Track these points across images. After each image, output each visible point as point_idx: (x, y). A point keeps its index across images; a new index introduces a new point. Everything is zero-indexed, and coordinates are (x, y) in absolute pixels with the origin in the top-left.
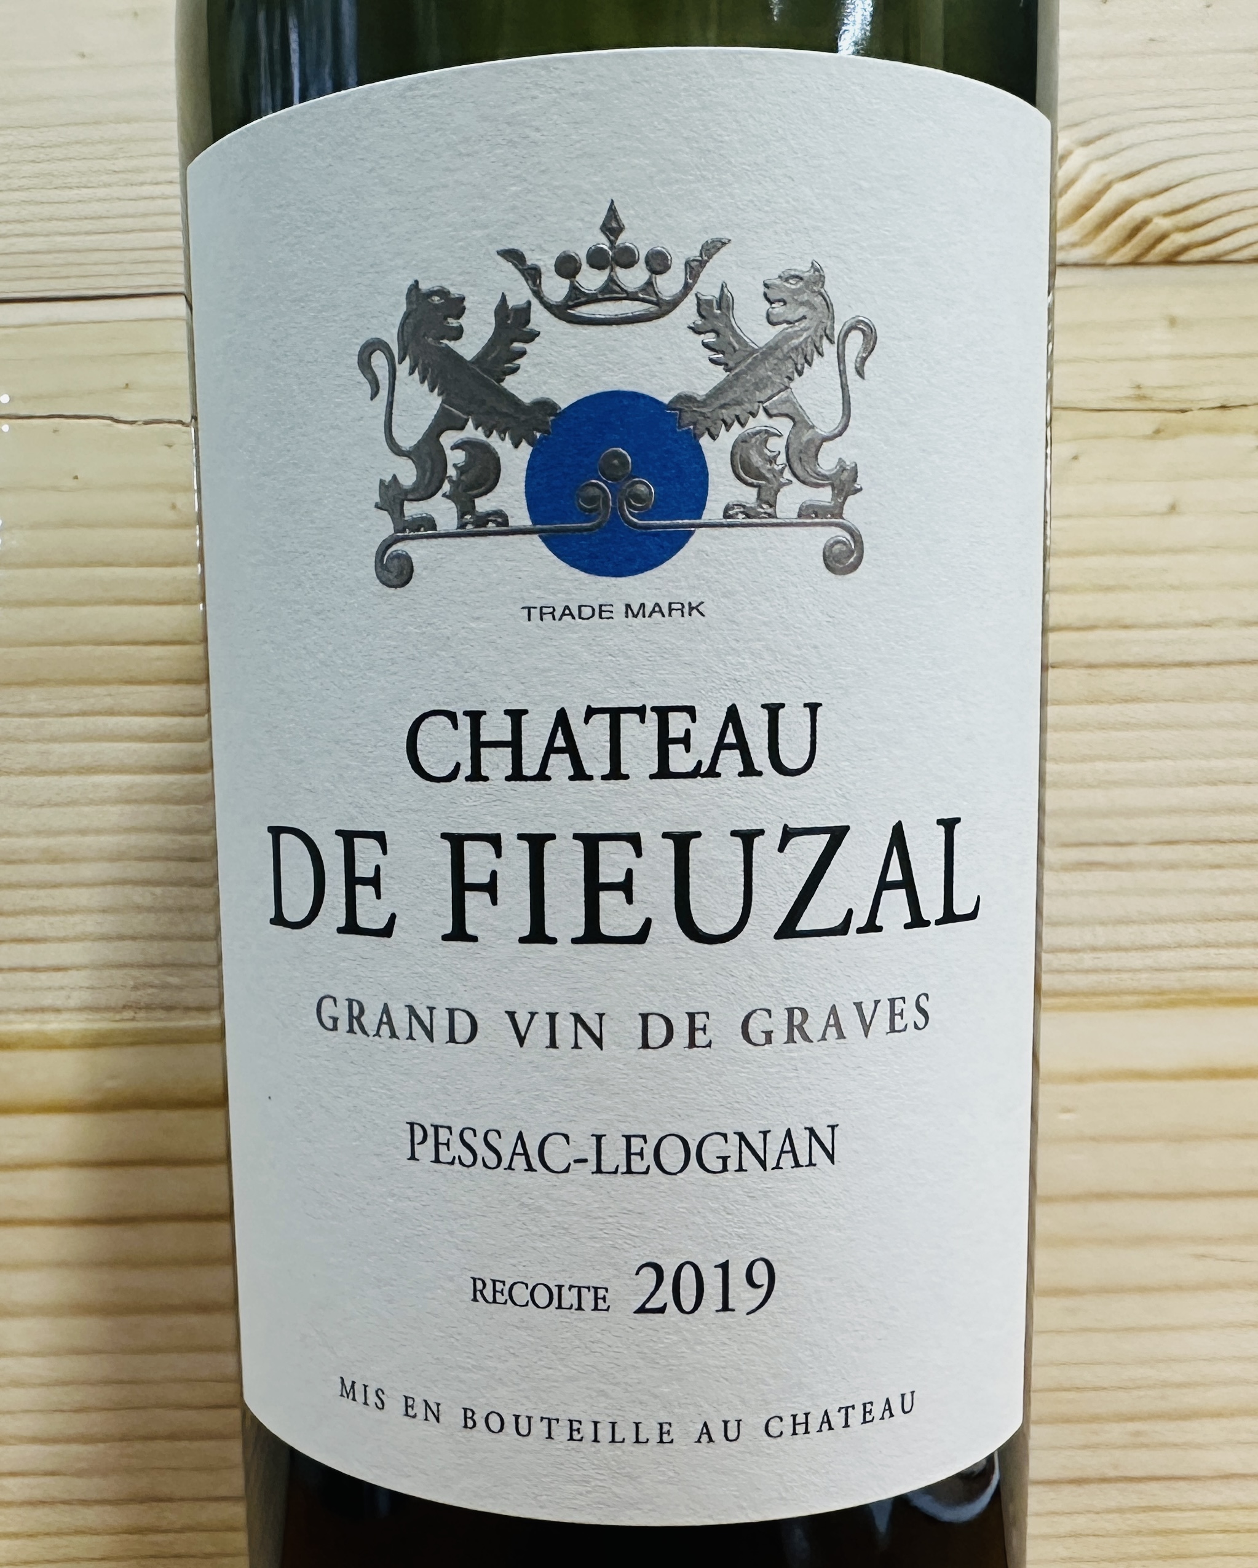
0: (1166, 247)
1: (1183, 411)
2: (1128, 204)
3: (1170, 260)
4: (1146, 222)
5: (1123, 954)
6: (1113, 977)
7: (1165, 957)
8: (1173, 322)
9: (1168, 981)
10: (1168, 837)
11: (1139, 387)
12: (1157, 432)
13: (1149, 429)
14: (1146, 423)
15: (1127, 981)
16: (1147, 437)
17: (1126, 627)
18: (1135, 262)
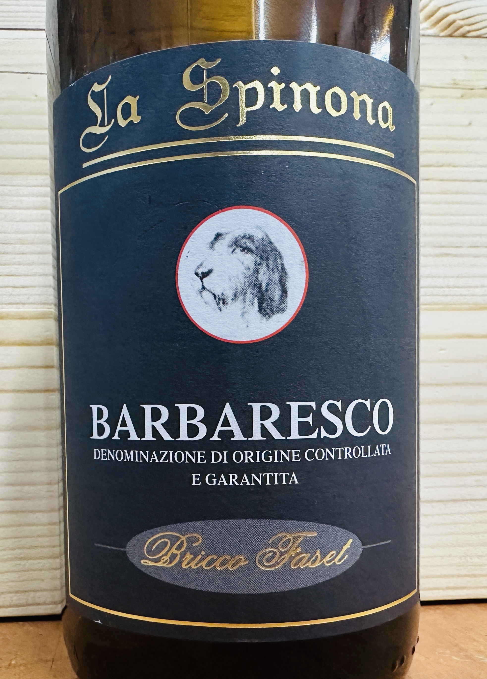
0: (461, 31)
1: (472, 89)
2: (447, 15)
3: (464, 36)
4: (454, 22)
5: (460, 289)
6: (457, 298)
8: (466, 58)
9: (479, 300)
10: (475, 245)
11: (454, 80)
12: (462, 96)
13: (459, 95)
14: (458, 93)
15: (463, 299)
16: (458, 98)
17: (454, 166)
18: (450, 36)
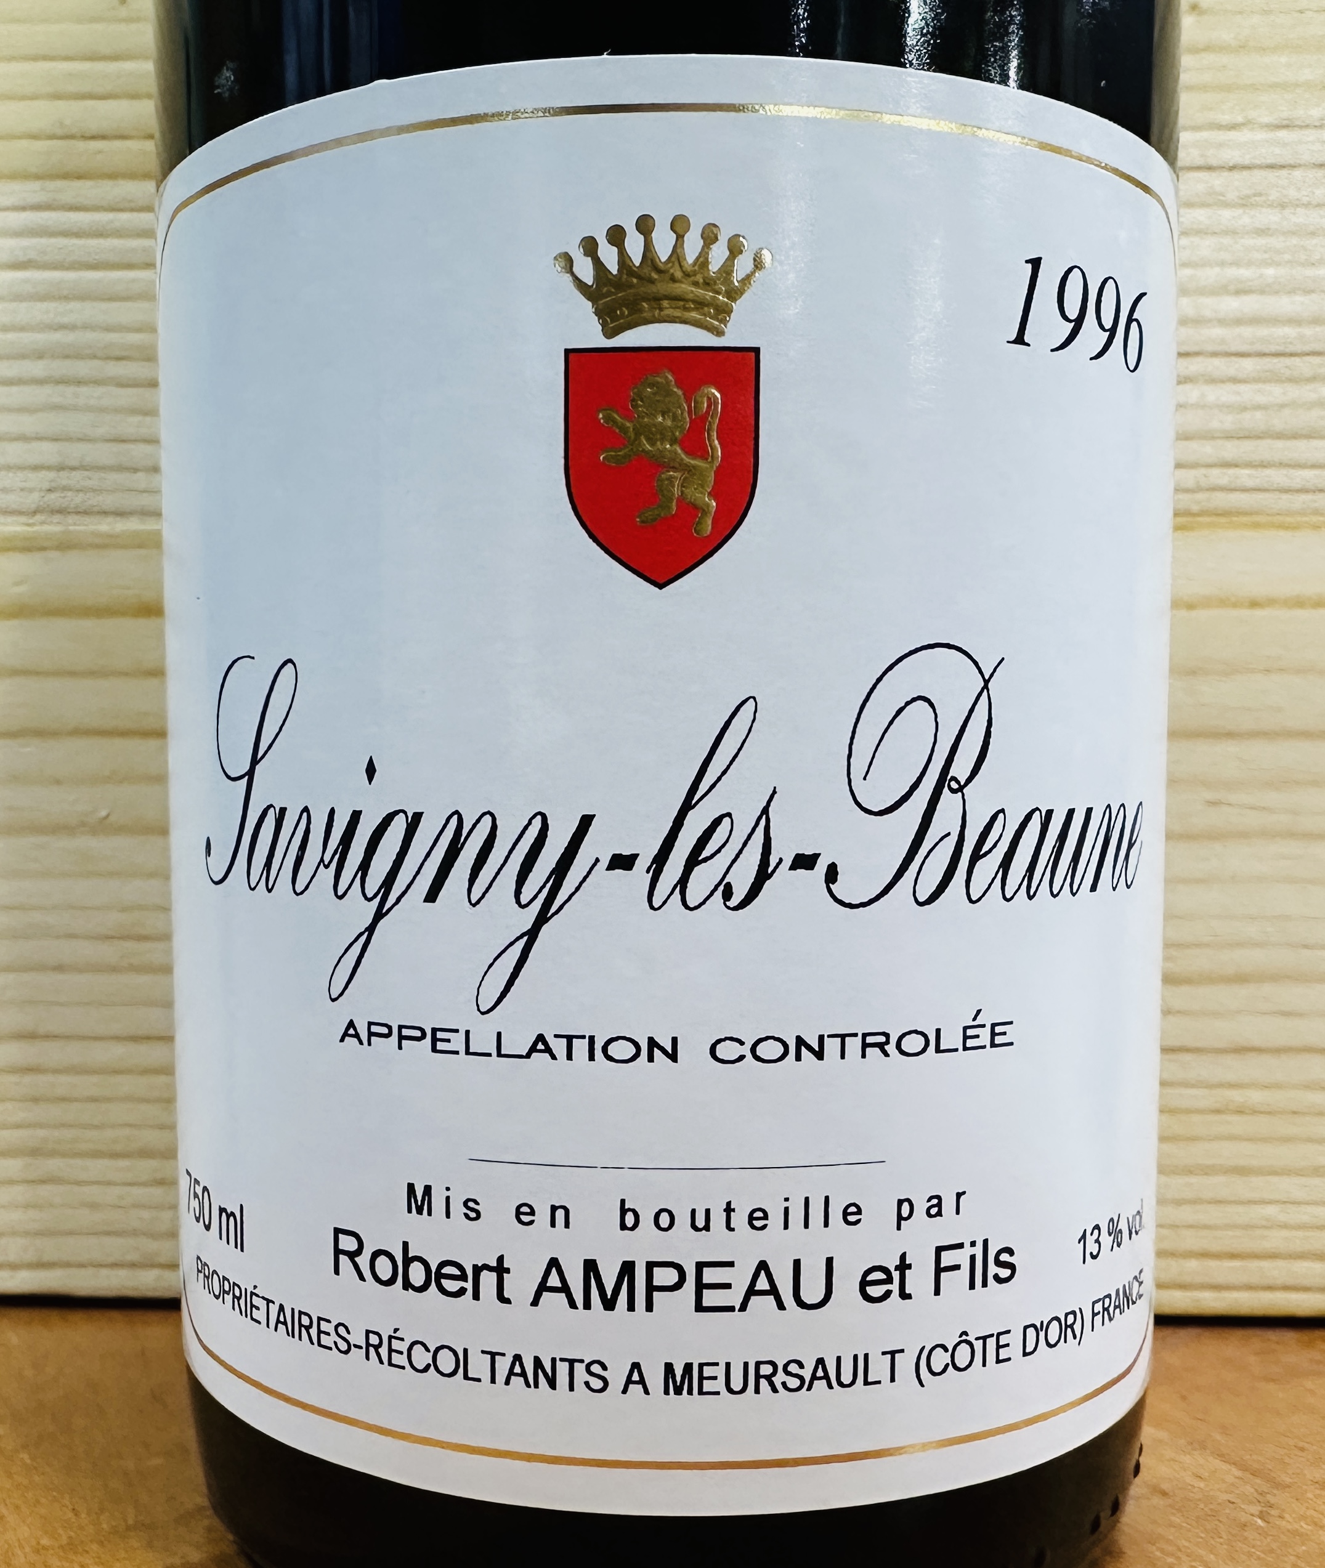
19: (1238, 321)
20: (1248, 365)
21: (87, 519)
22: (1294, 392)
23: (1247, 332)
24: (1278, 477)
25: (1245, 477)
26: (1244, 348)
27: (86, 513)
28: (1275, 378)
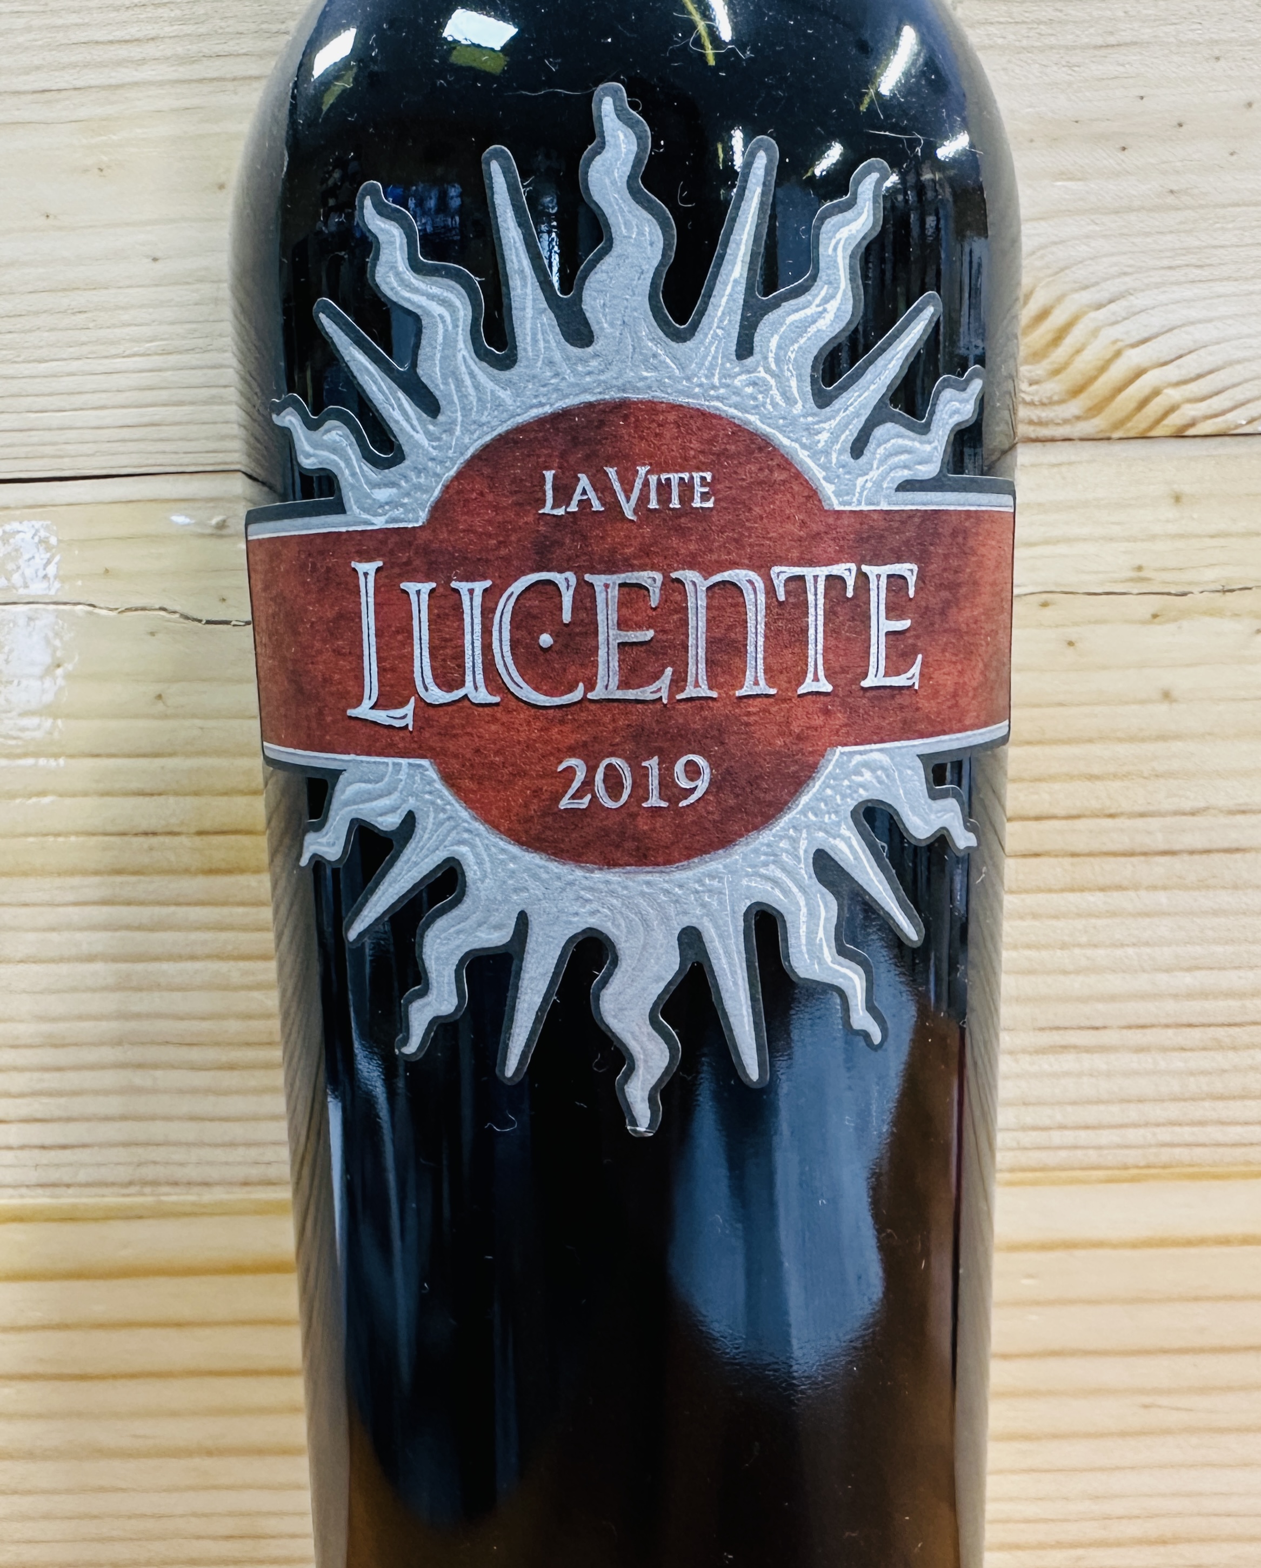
0: (1175, 420)
1: (1184, 594)
2: (1140, 373)
3: (1179, 435)
4: (1156, 393)
5: (1090, 1132)
6: (1079, 1153)
7: (1133, 1135)
8: (1177, 499)
9: (1132, 1156)
10: (1142, 1021)
11: (1140, 568)
12: (1155, 616)
13: (1148, 614)
14: (1147, 607)
15: (1093, 1156)
16: (1143, 622)
17: (1111, 816)
18: (1143, 436)
19: (1190, 995)
20: (1196, 1035)
21: (177, 1190)
22: (1233, 1058)
23: (1197, 1005)
24: (1215, 1133)
25: (1187, 1133)
26: (1193, 1020)
27: (176, 1184)
28: (1219, 1046)
